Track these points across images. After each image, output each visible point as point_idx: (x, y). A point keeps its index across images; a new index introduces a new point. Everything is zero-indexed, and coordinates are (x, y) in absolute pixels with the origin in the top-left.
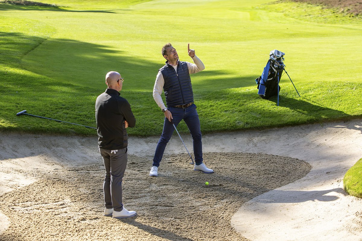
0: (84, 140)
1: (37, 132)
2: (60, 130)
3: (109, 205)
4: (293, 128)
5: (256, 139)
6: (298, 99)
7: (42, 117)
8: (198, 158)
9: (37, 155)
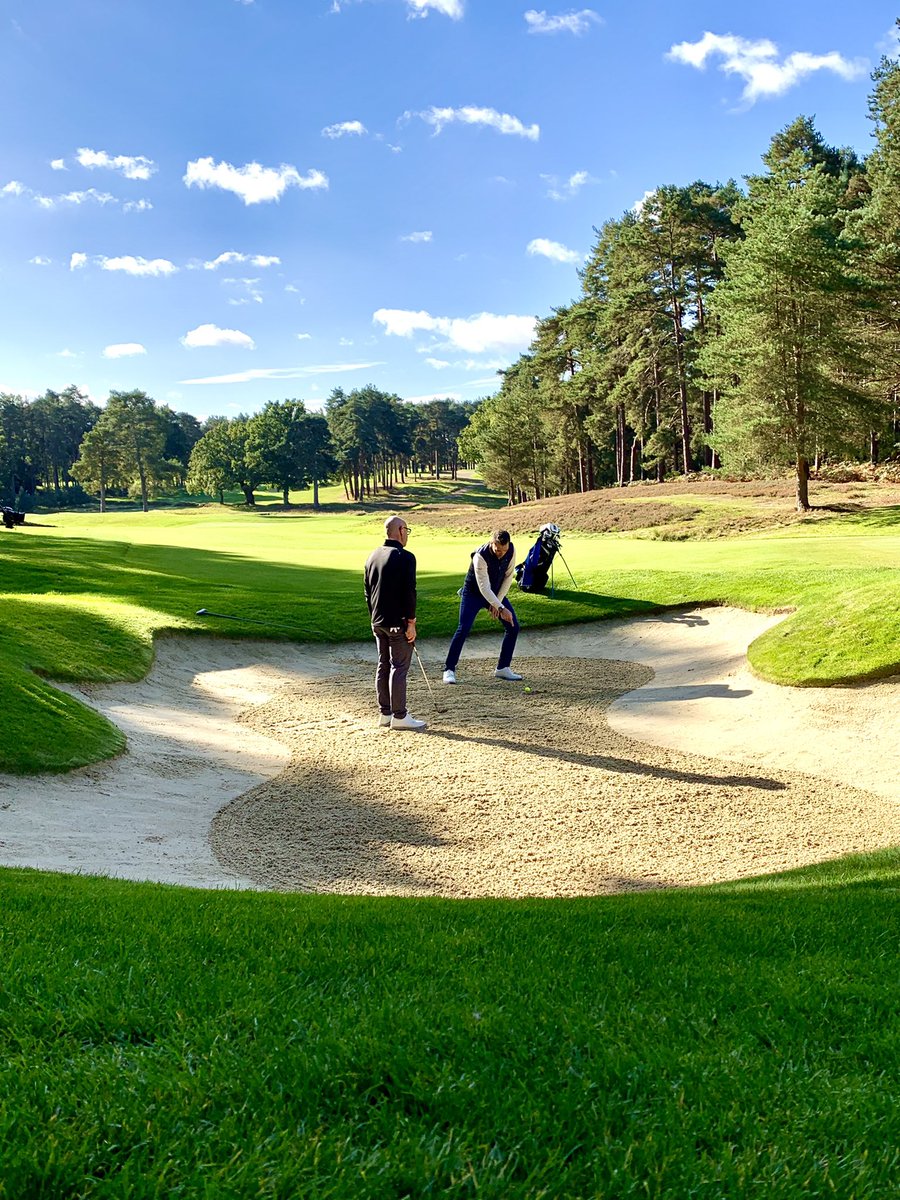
0: (302, 647)
1: (234, 636)
2: (268, 634)
3: (386, 711)
4: (586, 626)
5: (539, 641)
6: (576, 590)
7: (233, 616)
8: (505, 660)
9: (247, 667)
